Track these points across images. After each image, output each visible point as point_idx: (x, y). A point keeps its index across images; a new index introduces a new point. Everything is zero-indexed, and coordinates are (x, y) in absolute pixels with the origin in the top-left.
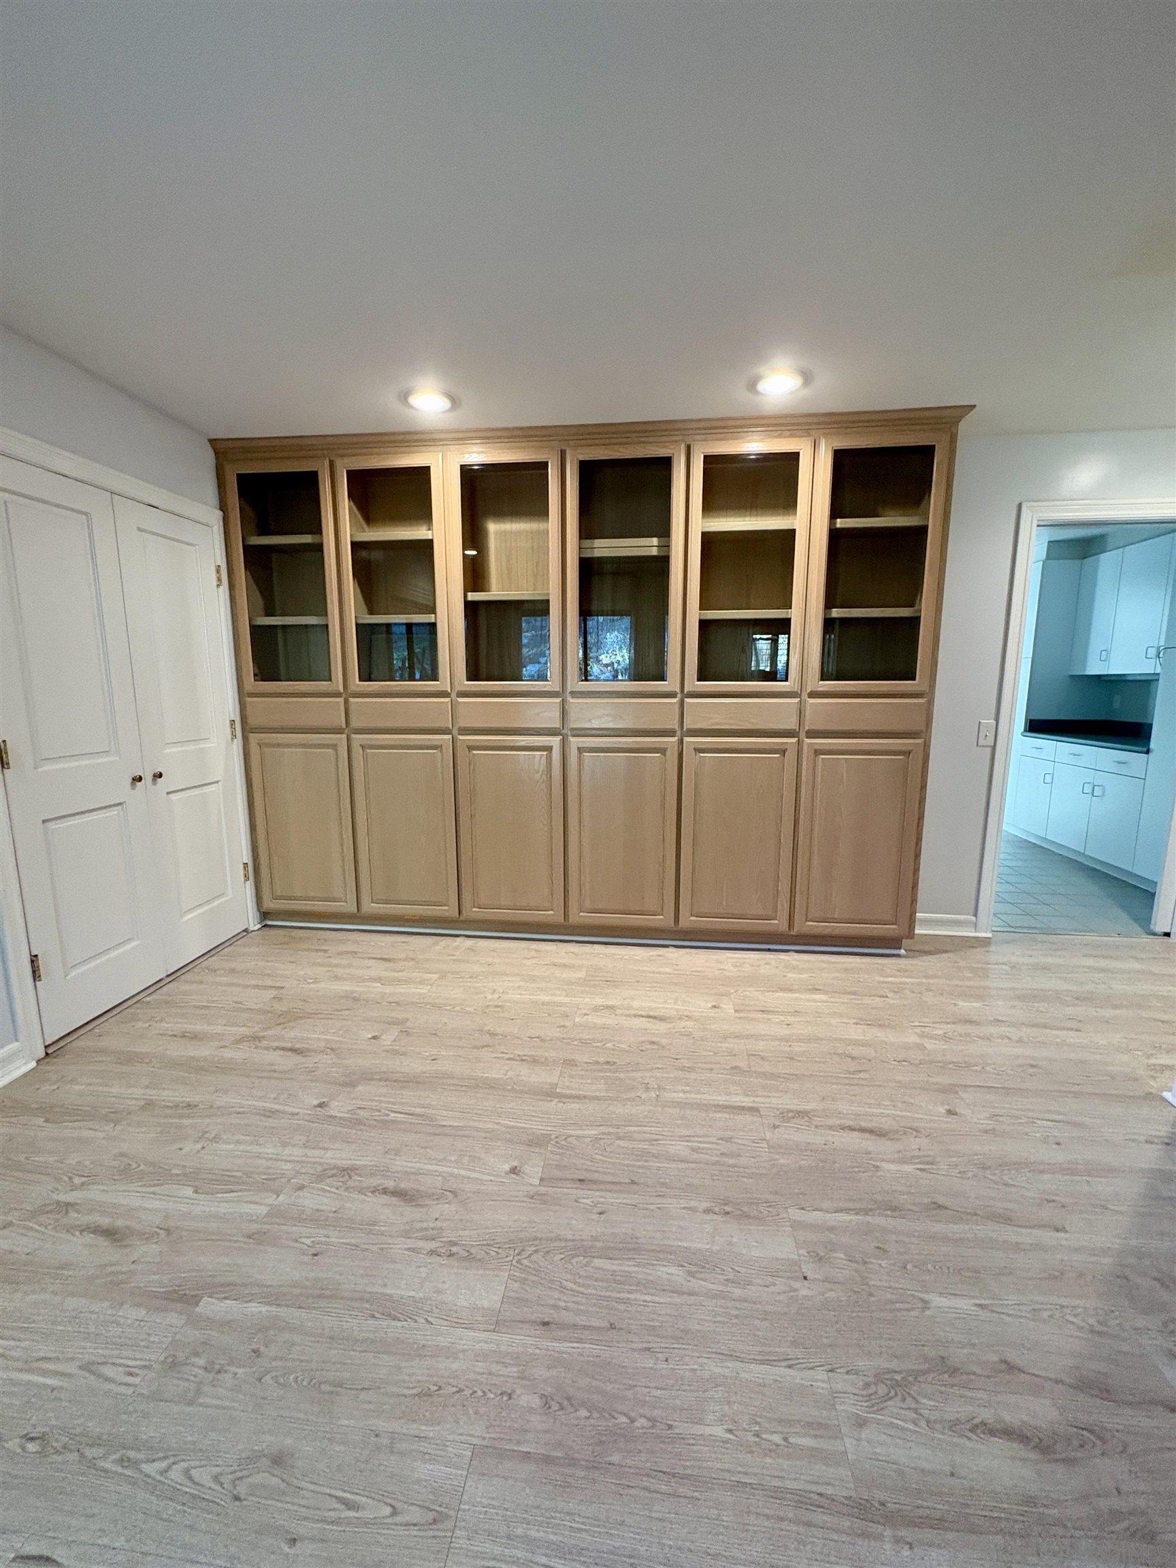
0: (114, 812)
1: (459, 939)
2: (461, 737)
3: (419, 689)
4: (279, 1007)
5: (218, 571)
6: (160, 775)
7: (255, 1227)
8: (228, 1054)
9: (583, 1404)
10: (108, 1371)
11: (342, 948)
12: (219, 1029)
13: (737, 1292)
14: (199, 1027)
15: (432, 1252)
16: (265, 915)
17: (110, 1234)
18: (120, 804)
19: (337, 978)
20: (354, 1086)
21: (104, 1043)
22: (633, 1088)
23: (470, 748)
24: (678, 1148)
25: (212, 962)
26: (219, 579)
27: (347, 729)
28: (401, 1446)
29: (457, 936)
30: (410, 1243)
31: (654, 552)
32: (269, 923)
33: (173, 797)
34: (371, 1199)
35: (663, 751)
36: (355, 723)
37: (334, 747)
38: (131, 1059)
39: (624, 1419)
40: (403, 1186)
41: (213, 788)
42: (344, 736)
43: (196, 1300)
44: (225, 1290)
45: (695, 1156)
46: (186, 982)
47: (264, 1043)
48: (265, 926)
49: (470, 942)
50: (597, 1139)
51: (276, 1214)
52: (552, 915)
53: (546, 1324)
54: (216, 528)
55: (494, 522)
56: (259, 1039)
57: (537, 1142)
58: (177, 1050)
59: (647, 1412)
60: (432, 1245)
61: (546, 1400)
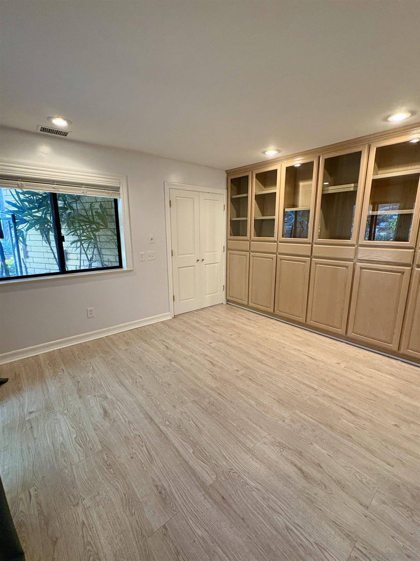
0: (192, 268)
1: (273, 320)
2: (279, 256)
3: (268, 240)
4: (217, 322)
5: (224, 206)
6: (203, 260)
7: (186, 356)
8: (201, 327)
9: (215, 406)
10: (157, 363)
11: (241, 313)
12: (203, 322)
13: (264, 413)
14: (200, 321)
15: (210, 374)
16: (228, 301)
17: (167, 347)
18: (194, 266)
19: (234, 320)
20: (219, 342)
21: (183, 318)
22: (284, 370)
23: (281, 259)
24: (282, 386)
25: (211, 309)
26: (224, 209)
27: (249, 251)
28: (184, 393)
29: (273, 319)
30: (207, 371)
31: (352, 189)
32: (229, 303)
33: (207, 265)
34: (207, 361)
35: (347, 267)
36: (251, 249)
37: (246, 256)
38: (185, 322)
39: (220, 412)
40: (214, 362)
41: (217, 264)
42: (249, 253)
43: (172, 361)
44: (177, 362)
45: (284, 389)
46: (204, 311)
47: (209, 328)
48: (228, 304)
49: (275, 321)
50: (262, 374)
51: (191, 356)
52: (302, 319)
53: (219, 394)
54: (225, 195)
55: (302, 182)
56: (208, 326)
57: (247, 368)
58: (194, 324)
59: (224, 414)
60: (211, 373)
61: (210, 402)
